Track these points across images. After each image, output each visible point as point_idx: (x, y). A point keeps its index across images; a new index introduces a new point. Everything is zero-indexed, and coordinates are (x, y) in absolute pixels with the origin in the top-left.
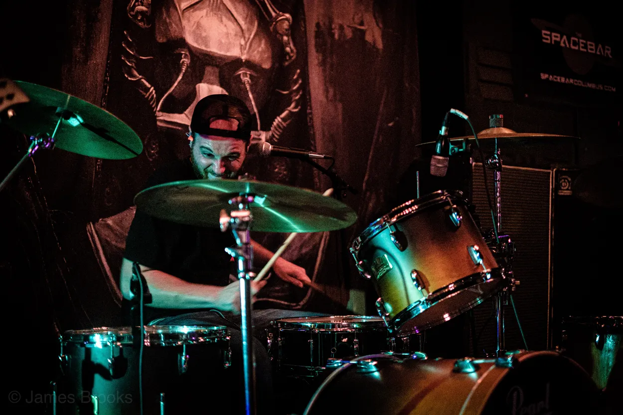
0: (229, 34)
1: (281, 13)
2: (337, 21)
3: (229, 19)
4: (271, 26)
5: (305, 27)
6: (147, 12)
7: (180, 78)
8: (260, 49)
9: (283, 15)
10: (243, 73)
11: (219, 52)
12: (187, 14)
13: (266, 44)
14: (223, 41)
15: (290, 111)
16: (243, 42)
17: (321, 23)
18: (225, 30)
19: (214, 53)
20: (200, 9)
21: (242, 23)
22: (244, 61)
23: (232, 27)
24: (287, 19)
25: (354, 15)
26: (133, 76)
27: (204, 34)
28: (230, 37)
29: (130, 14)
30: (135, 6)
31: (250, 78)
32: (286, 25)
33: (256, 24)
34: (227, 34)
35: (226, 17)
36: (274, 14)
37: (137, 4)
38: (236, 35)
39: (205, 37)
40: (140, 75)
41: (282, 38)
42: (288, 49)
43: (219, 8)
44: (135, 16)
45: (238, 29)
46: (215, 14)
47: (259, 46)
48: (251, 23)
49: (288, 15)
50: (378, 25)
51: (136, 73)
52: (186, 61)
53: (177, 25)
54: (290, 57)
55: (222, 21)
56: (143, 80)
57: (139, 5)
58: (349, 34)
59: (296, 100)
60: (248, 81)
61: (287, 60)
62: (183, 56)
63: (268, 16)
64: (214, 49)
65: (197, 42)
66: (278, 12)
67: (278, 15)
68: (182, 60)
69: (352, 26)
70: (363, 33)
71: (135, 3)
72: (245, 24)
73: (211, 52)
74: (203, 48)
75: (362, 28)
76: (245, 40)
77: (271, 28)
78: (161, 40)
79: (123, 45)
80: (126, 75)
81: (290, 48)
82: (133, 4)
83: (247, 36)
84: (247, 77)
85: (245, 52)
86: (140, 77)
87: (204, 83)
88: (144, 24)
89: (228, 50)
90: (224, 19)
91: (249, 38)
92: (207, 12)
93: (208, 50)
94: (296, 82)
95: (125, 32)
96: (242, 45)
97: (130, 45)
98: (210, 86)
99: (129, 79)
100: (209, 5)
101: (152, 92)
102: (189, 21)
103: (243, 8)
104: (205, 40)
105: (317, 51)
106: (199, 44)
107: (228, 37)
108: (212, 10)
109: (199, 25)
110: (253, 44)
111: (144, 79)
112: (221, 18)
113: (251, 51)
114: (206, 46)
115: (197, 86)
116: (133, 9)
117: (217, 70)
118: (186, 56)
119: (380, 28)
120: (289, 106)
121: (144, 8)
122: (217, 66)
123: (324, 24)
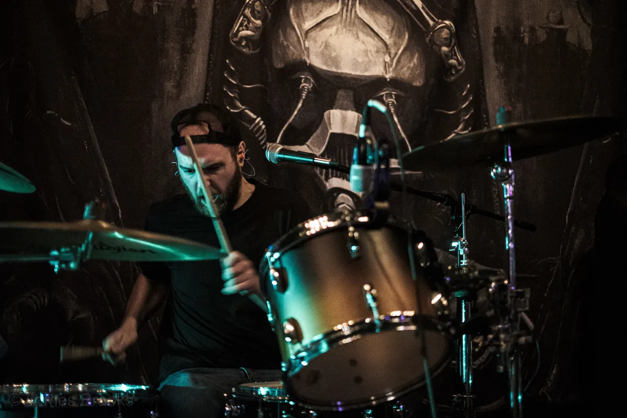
0: (369, 53)
1: (440, 21)
2: (527, 23)
3: (368, 35)
4: (427, 37)
5: (478, 34)
6: (252, 36)
7: (300, 105)
8: (412, 65)
9: (443, 23)
10: (387, 94)
11: (353, 73)
12: (313, 34)
13: (418, 59)
14: (360, 60)
15: (457, 134)
16: (388, 59)
17: (503, 27)
18: (363, 47)
19: (346, 74)
20: (327, 27)
21: (386, 37)
22: (388, 80)
23: (371, 43)
24: (447, 27)
25: (548, 13)
26: (236, 107)
27: (333, 54)
28: (370, 55)
29: (233, 41)
30: (238, 31)
31: (395, 99)
32: (445, 34)
33: (407, 37)
34: (366, 52)
35: (363, 32)
36: (431, 23)
37: (241, 29)
38: (377, 52)
39: (336, 57)
40: (243, 105)
41: (440, 50)
42: (453, 61)
43: (354, 23)
44: (239, 43)
45: (380, 44)
46: (350, 30)
47: (411, 60)
48: (400, 36)
49: (447, 22)
50: (585, 21)
51: (239, 104)
52: (306, 85)
53: (295, 48)
54: (458, 71)
55: (358, 37)
56: (247, 111)
57: (243, 30)
58: (542, 35)
59: (466, 121)
60: (393, 103)
61: (452, 75)
62: (303, 81)
63: (425, 27)
64: (346, 69)
65: (326, 63)
66: (437, 20)
67: (437, 23)
68: (302, 85)
69: (545, 26)
70: (563, 33)
71: (238, 29)
72: (390, 38)
73: (342, 73)
74: (334, 70)
75: (561, 27)
76: (390, 56)
77: (427, 40)
78: (279, 65)
79: (226, 75)
80: (228, 108)
81: (457, 60)
82: (236, 29)
83: (393, 51)
84: (392, 98)
85: (391, 69)
86: (244, 107)
87: (336, 109)
88: (250, 50)
89: (367, 70)
90: (361, 35)
91: (396, 54)
92: (338, 30)
93: (339, 71)
94: (465, 98)
95: (227, 61)
96: (386, 63)
97: (232, 74)
98: (344, 112)
99: (232, 111)
100: (341, 21)
101: (259, 123)
102: (316, 42)
103: (387, 20)
104: (336, 61)
105: (496, 61)
106: (328, 66)
107: (367, 55)
108: (345, 26)
109: (327, 46)
110: (402, 60)
111: (249, 110)
112: (357, 34)
113: (399, 67)
114: (337, 67)
115: (326, 113)
116: (236, 35)
117: (351, 93)
118: (307, 80)
119: (589, 25)
120: (456, 128)
121: (249, 33)
122: (351, 89)
123: (507, 28)
